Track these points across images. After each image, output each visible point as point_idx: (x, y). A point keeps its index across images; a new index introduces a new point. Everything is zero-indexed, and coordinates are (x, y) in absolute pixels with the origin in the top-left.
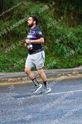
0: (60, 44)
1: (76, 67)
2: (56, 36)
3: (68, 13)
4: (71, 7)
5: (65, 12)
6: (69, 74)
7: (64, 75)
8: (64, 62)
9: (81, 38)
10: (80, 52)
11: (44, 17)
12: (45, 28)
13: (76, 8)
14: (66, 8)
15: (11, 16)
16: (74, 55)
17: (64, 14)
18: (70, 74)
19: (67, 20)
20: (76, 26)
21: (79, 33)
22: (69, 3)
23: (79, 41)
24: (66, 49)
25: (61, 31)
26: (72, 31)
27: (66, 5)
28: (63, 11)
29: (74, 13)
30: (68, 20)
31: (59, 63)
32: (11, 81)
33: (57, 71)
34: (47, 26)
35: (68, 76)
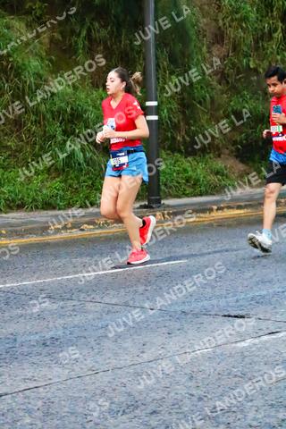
0: (66, 138)
2: (52, 112)
3: (89, 49)
4: (98, 31)
5: (81, 43)
6: (86, 225)
7: (69, 229)
8: (76, 189)
11: (15, 56)
12: (18, 88)
13: (111, 33)
14: (84, 33)
17: (78, 49)
18: (88, 223)
22: (93, 19)
24: (83, 150)
27: (82, 26)
28: (76, 42)
29: (106, 48)
31: (61, 192)
34: (26, 82)
35: (82, 230)
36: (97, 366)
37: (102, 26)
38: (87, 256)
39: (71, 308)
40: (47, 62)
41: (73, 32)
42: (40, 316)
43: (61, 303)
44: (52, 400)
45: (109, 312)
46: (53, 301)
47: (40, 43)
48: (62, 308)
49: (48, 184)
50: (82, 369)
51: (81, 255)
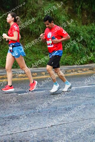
1: (88, 64)
3: (82, 12)
4: (85, 6)
5: (79, 10)
6: (79, 71)
7: (74, 72)
8: (76, 59)
9: (93, 36)
10: (93, 49)
11: (57, 15)
13: (89, 6)
14: (80, 7)
15: (26, 14)
16: (86, 52)
17: (78, 12)
18: (80, 70)
19: (80, 19)
20: (89, 24)
21: (92, 30)
22: (83, 2)
23: (92, 39)
24: (79, 46)
25: (74, 28)
26: (85, 28)
27: (79, 4)
28: (77, 10)
29: (87, 11)
30: (82, 18)
31: (71, 60)
32: (21, 77)
33: (68, 68)
34: (60, 23)
35: (78, 72)
36: (84, 118)
37: (86, 4)
38: (80, 81)
39: (75, 98)
40: (67, 17)
41: (76, 6)
42: (65, 101)
43: (71, 96)
44: (69, 128)
45: (87, 100)
46: (69, 95)
47: (65, 10)
48: (72, 98)
49: (67, 57)
50: (79, 118)
51: (78, 81)
